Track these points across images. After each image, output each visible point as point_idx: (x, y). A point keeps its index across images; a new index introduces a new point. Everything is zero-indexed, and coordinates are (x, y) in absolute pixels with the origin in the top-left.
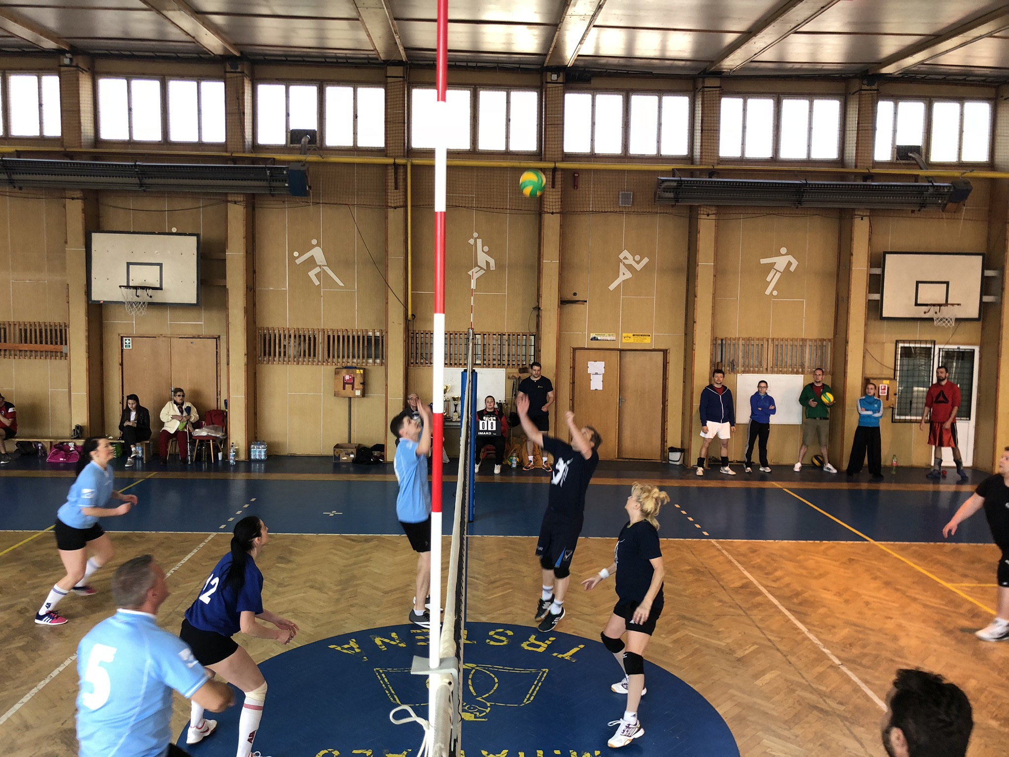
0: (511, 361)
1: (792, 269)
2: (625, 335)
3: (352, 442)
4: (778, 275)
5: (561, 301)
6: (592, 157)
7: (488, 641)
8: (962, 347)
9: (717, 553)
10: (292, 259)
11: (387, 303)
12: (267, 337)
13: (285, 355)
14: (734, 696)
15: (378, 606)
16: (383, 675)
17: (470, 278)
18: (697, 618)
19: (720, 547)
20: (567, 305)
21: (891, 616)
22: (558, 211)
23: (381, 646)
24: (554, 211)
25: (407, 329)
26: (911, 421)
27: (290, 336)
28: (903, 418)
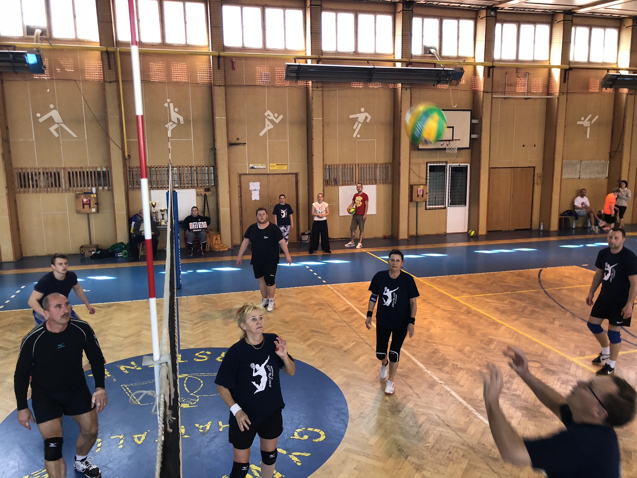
0: (199, 184)
1: (368, 121)
2: (271, 165)
3: (92, 243)
4: (360, 125)
5: (230, 144)
6: (244, 49)
7: (195, 359)
8: (461, 164)
9: (331, 292)
10: (36, 119)
11: (110, 148)
12: (22, 174)
13: (37, 186)
14: (343, 372)
15: (121, 347)
16: (128, 389)
17: (167, 129)
18: (321, 331)
19: (332, 288)
20: (234, 146)
21: (426, 317)
22: (223, 84)
23: (124, 371)
24: (221, 85)
25: (125, 165)
26: (435, 209)
27: (39, 173)
28: (431, 207)
